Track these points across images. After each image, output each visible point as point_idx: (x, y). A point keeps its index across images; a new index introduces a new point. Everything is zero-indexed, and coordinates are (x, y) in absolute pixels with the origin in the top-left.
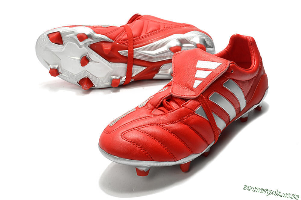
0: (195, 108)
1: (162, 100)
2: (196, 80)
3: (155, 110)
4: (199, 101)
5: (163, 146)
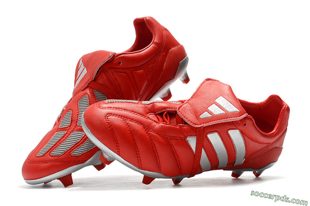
0: (189, 136)
3: (153, 114)
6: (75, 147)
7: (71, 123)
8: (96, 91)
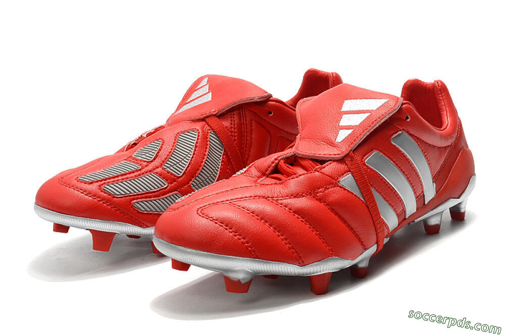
0: (340, 176)
1: (277, 161)
2: (341, 131)
3: (263, 178)
4: (346, 164)
5: (277, 233)
6: (143, 196)
7: (154, 159)
8: (212, 132)
